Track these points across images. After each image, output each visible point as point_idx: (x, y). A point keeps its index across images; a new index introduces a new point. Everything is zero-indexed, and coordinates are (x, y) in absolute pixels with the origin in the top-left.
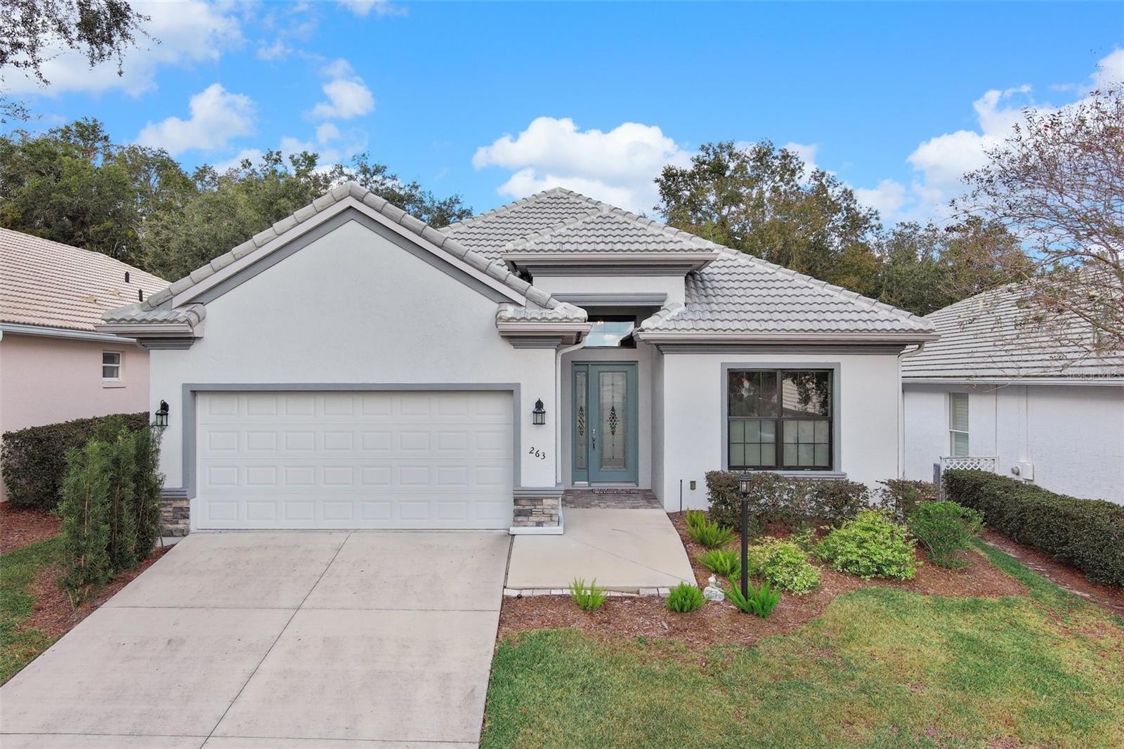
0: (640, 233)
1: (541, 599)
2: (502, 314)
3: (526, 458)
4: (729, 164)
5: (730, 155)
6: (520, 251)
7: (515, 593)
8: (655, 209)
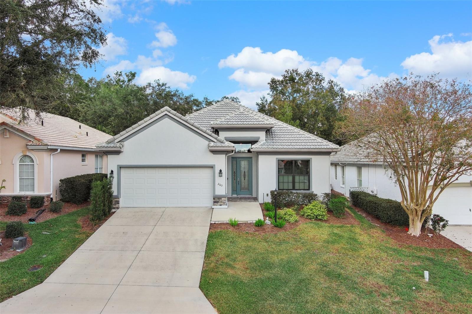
0: (252, 118)
1: (221, 224)
2: (210, 145)
3: (217, 187)
4: (296, 77)
5: (297, 74)
6: (215, 124)
7: (214, 222)
8: (268, 94)
